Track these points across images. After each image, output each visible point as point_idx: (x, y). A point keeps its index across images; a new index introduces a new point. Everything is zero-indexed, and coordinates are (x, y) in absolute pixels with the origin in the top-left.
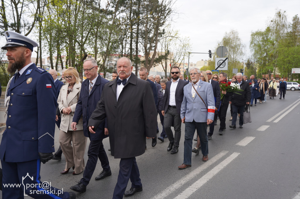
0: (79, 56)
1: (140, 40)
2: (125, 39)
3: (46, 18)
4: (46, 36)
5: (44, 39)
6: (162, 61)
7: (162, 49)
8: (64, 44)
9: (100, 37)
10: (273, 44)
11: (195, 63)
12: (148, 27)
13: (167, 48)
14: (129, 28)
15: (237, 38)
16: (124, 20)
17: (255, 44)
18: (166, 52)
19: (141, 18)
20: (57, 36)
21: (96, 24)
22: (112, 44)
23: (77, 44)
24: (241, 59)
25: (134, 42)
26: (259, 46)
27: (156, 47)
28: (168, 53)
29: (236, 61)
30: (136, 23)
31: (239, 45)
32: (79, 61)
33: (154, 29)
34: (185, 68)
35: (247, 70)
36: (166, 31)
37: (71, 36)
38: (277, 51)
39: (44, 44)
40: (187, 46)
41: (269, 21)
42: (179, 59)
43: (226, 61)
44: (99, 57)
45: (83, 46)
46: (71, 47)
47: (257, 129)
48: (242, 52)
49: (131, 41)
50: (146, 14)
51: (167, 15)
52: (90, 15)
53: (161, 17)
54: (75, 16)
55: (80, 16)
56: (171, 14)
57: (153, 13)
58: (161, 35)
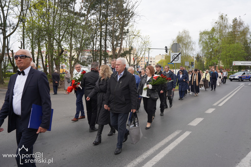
0: (57, 52)
1: (108, 38)
2: (96, 37)
3: (29, 19)
4: (28, 34)
5: (26, 37)
6: (127, 55)
7: (126, 45)
8: (44, 41)
9: (74, 36)
10: (218, 42)
11: (154, 57)
12: (115, 27)
13: (131, 44)
14: (99, 28)
15: (188, 37)
16: (95, 21)
17: (203, 42)
18: (130, 48)
19: (109, 20)
20: (38, 34)
21: (71, 25)
22: (85, 42)
23: (55, 41)
24: (192, 53)
25: (103, 39)
26: (206, 43)
27: (121, 44)
28: (131, 49)
29: (188, 56)
30: (105, 24)
31: (190, 42)
32: (56, 56)
33: (119, 29)
34: (146, 61)
35: (196, 63)
36: (129, 30)
37: (50, 34)
38: (221, 47)
39: (27, 41)
40: (147, 43)
41: (213, 23)
42: (141, 53)
43: (180, 56)
44: (73, 52)
45: (61, 43)
46: (50, 44)
47: (205, 111)
48: (192, 48)
49: (101, 39)
50: (113, 16)
51: (130, 17)
52: (66, 17)
53: (126, 19)
54: (53, 18)
55: (57, 18)
56: (134, 16)
57: (119, 16)
58: (126, 34)
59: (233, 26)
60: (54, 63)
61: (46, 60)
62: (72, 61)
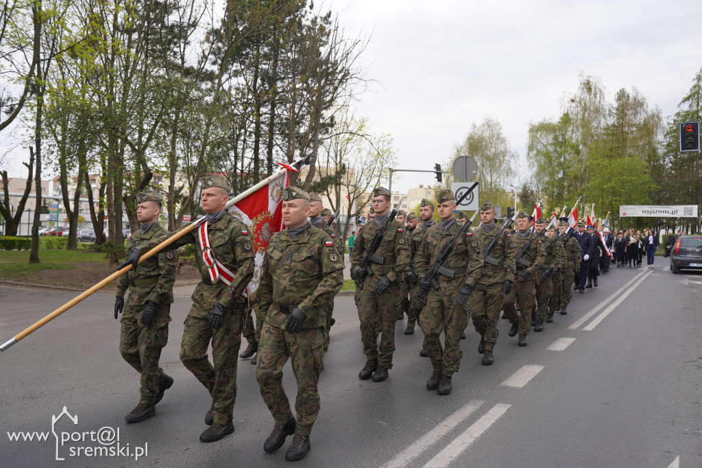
0: (133, 177)
1: (278, 139)
2: (242, 138)
3: (55, 86)
4: (52, 128)
5: (47, 138)
6: (329, 189)
7: (328, 161)
8: (97, 147)
9: (183, 133)
10: (578, 152)
11: (406, 193)
12: (297, 111)
13: (341, 158)
14: (252, 112)
15: (498, 138)
16: (240, 94)
17: (539, 152)
18: (338, 169)
19: (280, 90)
20: (79, 128)
21: (175, 103)
22: (213, 149)
23: (128, 147)
24: (509, 183)
25: (264, 144)
26: (547, 155)
27: (314, 155)
28: (342, 170)
29: (497, 190)
30: (268, 101)
31: (504, 153)
32: (131, 188)
33: (309, 116)
36: (337, 120)
38: (586, 167)
39: (48, 147)
40: (386, 155)
41: (566, 101)
42: (368, 183)
43: (475, 191)
44: (180, 180)
45: (144, 153)
46: (114, 155)
47: (547, 347)
48: (510, 169)
49: (257, 142)
50: (290, 80)
51: (339, 83)
52: (161, 81)
53: (328, 87)
54: (124, 83)
55: (135, 84)
56: (349, 81)
57: (307, 80)
58: (327, 130)
59: (617, 110)
60: (124, 208)
61: (101, 201)
62: (175, 204)
